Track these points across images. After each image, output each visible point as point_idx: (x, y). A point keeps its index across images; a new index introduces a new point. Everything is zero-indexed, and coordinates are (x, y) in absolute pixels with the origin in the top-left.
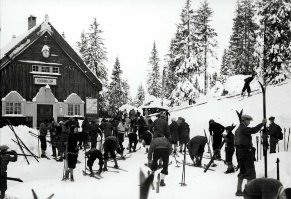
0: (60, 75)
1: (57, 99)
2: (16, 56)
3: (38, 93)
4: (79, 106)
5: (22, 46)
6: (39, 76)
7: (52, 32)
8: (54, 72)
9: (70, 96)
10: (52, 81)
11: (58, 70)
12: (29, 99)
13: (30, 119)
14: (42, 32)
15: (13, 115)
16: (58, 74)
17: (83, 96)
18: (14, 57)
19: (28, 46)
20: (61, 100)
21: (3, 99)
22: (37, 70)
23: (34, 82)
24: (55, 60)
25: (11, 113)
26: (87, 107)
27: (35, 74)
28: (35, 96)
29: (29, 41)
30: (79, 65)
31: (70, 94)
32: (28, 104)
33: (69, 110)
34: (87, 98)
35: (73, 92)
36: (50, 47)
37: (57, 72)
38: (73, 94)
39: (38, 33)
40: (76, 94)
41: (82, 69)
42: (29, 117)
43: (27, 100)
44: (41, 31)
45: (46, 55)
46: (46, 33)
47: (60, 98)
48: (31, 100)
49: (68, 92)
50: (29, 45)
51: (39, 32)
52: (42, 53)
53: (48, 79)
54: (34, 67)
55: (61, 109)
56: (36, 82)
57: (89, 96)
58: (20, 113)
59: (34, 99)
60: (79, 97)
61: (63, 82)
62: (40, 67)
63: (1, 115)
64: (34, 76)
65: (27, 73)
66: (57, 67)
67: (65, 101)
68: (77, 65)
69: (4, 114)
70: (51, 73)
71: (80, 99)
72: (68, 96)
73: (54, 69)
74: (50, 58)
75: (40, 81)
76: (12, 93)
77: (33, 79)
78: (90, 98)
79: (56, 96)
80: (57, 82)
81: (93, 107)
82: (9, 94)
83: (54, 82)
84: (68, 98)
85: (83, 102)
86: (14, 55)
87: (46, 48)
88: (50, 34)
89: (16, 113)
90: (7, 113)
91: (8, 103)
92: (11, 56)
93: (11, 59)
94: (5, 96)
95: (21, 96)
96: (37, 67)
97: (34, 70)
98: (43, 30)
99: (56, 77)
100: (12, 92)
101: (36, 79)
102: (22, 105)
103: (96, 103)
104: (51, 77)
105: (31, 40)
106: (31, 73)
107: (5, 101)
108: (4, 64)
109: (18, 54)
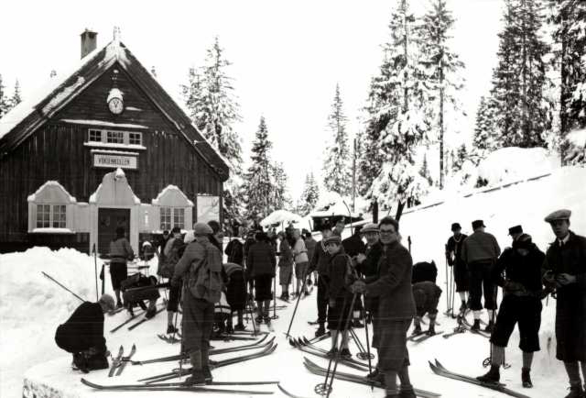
0: (144, 148)
1: (138, 197)
2: (57, 110)
3: (100, 186)
4: (182, 210)
5: (69, 90)
6: (103, 151)
7: (128, 61)
8: (132, 142)
9: (164, 191)
10: (128, 162)
11: (141, 140)
12: (83, 196)
13: (85, 238)
14: (108, 62)
15: (51, 230)
16: (140, 147)
17: (190, 190)
18: (53, 113)
19: (79, 91)
20: (146, 199)
21: (31, 198)
22: (99, 140)
23: (93, 163)
24: (135, 118)
25: (47, 226)
26: (199, 214)
27: (95, 148)
28: (94, 190)
29: (81, 80)
30: (182, 128)
31: (164, 186)
32: (81, 207)
33: (163, 219)
34: (199, 194)
35: (171, 183)
36: (124, 92)
37: (138, 143)
38: (170, 187)
39: (100, 64)
40: (176, 188)
41: (188, 136)
42: (82, 235)
43: (79, 200)
44: (106, 59)
45: (116, 108)
46: (117, 65)
47: (144, 194)
48: (86, 200)
49: (161, 184)
50: (83, 88)
51: (102, 62)
52: (108, 105)
53: (119, 157)
54: (92, 133)
55: (147, 217)
56: (97, 163)
57: (203, 191)
58: (63, 226)
59: (93, 198)
60: (182, 193)
61: (149, 163)
62: (104, 133)
63: (27, 229)
64: (93, 151)
65: (80, 146)
66: (138, 133)
67: (154, 201)
68: (179, 128)
69: (33, 228)
70: (127, 144)
71: (185, 197)
72: (161, 192)
73: (131, 136)
74: (124, 115)
75: (104, 161)
76: (48, 186)
77: (90, 158)
78: (205, 194)
79: (137, 192)
80: (139, 163)
81: (211, 214)
82: (42, 188)
83: (133, 164)
84: (160, 195)
85: (191, 203)
86: (53, 109)
87: (116, 94)
88: (125, 67)
89: (56, 225)
90: (39, 225)
91: (40, 206)
92: (45, 110)
93: (46, 117)
94: (34, 192)
95: (67, 193)
96: (99, 134)
97: (92, 139)
98: (110, 57)
99: (137, 154)
100: (49, 183)
101: (96, 157)
102: (69, 208)
103: (216, 204)
104: (127, 153)
105: (85, 78)
106: (85, 144)
107: (34, 202)
108: (32, 126)
109: (61, 107)
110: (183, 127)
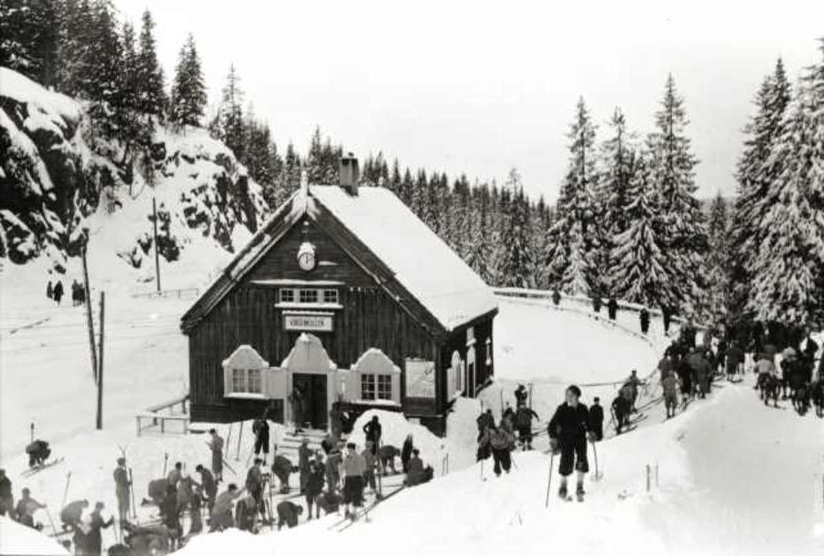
0: (340, 307)
1: (335, 362)
2: (245, 272)
3: (293, 350)
4: (389, 378)
5: (255, 250)
6: (295, 312)
7: (318, 211)
8: (327, 300)
9: (365, 355)
10: (322, 323)
11: (337, 297)
12: (275, 362)
13: (279, 404)
14: (295, 215)
15: (246, 395)
16: (336, 306)
17: (396, 353)
18: (241, 275)
19: (266, 250)
20: (344, 364)
21: (226, 363)
22: (291, 300)
23: (285, 325)
24: (329, 274)
25: (243, 390)
26: (409, 382)
27: (287, 309)
28: (286, 355)
29: (267, 238)
30: (382, 283)
31: (365, 350)
32: (274, 372)
33: (363, 387)
34: (409, 359)
35: (372, 346)
36: (316, 245)
37: (334, 301)
38: (372, 350)
39: (286, 219)
40: (379, 351)
41: (391, 290)
42: (276, 401)
43: (272, 365)
44: (293, 212)
45: (307, 264)
46: (305, 216)
47: (340, 358)
48: (279, 364)
49: (361, 347)
50: (270, 246)
51: (289, 216)
52: (298, 261)
53: (312, 318)
54: (284, 293)
55: (343, 385)
56: (289, 325)
57: (413, 355)
58: (258, 391)
59: (285, 363)
60: (386, 357)
61: (347, 323)
62: (296, 292)
63: (223, 393)
64: (284, 312)
65: (271, 308)
66: (334, 290)
67: (353, 367)
68: (378, 282)
69: (229, 392)
70: (321, 304)
71: (391, 362)
72: (361, 356)
73: (327, 294)
74: (318, 271)
75: (296, 323)
76: (242, 350)
77: (281, 319)
78: (415, 359)
79: (333, 356)
80: (335, 325)
81: (424, 382)
82: (236, 352)
83: (327, 325)
84: (360, 360)
85: (397, 369)
86: (241, 271)
87: (307, 248)
88: (314, 218)
89: (251, 391)
90: (236, 390)
91: (235, 371)
92: (234, 273)
93: (234, 280)
94: (228, 356)
95: (260, 358)
97: (284, 300)
98: (297, 210)
99: (332, 314)
100: (242, 347)
101: (288, 319)
102: (263, 373)
103: (430, 372)
104: (320, 313)
105: (271, 235)
106: (277, 305)
107: (229, 367)
108: (221, 290)
109: (248, 269)
110: (384, 280)
